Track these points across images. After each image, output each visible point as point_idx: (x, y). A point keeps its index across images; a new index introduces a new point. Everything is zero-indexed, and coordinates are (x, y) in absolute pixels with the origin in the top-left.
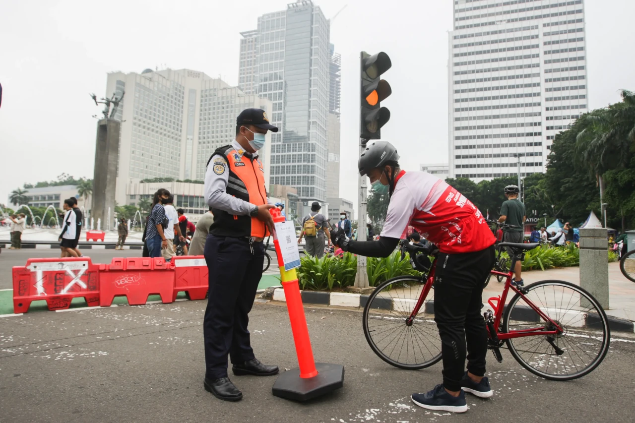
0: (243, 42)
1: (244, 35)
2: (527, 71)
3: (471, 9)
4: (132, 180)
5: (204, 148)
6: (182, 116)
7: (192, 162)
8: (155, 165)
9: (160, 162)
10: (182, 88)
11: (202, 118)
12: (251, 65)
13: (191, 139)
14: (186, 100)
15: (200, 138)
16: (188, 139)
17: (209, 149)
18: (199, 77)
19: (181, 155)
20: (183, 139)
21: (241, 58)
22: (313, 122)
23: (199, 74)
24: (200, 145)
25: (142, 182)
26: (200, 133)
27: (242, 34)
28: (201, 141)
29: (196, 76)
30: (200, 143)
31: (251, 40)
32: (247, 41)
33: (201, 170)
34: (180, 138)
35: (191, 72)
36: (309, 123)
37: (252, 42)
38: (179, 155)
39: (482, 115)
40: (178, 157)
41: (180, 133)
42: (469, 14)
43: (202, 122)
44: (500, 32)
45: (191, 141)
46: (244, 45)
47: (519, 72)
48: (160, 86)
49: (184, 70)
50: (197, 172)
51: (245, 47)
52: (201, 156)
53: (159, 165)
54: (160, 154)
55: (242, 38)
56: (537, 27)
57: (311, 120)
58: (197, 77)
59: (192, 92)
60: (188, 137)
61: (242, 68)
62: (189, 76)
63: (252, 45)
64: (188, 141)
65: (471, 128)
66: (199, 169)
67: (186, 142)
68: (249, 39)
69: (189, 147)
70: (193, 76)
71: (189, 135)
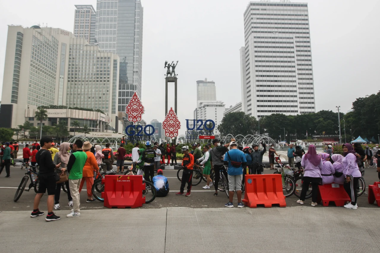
0: (76, 12)
1: (78, 7)
2: (289, 59)
3: (259, 23)
4: (29, 106)
5: (72, 85)
6: (57, 61)
7: (63, 94)
8: (42, 95)
9: (44, 93)
10: (57, 41)
11: (71, 63)
12: (83, 28)
13: (63, 78)
14: (59, 50)
15: (69, 78)
16: (61, 78)
18: (68, 35)
19: (56, 89)
20: (57, 77)
21: (75, 23)
22: (136, 71)
23: (69, 33)
24: (69, 83)
25: (39, 108)
26: (69, 74)
27: (76, 6)
28: (70, 79)
30: (69, 81)
31: (83, 11)
32: (80, 12)
33: (70, 100)
34: (55, 77)
35: (63, 31)
36: (134, 72)
37: (84, 12)
38: (54, 89)
39: (269, 80)
41: (55, 73)
42: (258, 25)
43: (70, 66)
44: (276, 38)
45: (63, 79)
46: (78, 14)
47: (285, 59)
48: (46, 39)
49: (58, 29)
50: (67, 102)
51: (79, 15)
52: (74, 90)
53: (44, 95)
54: (44, 88)
55: (76, 9)
56: (292, 38)
57: (135, 70)
58: (67, 35)
59: (64, 45)
60: (61, 76)
61: (76, 29)
62: (61, 34)
63: (84, 15)
64: (60, 79)
65: (264, 86)
66: (69, 99)
68: (82, 10)
69: (61, 83)
70: (64, 34)
71: (61, 75)
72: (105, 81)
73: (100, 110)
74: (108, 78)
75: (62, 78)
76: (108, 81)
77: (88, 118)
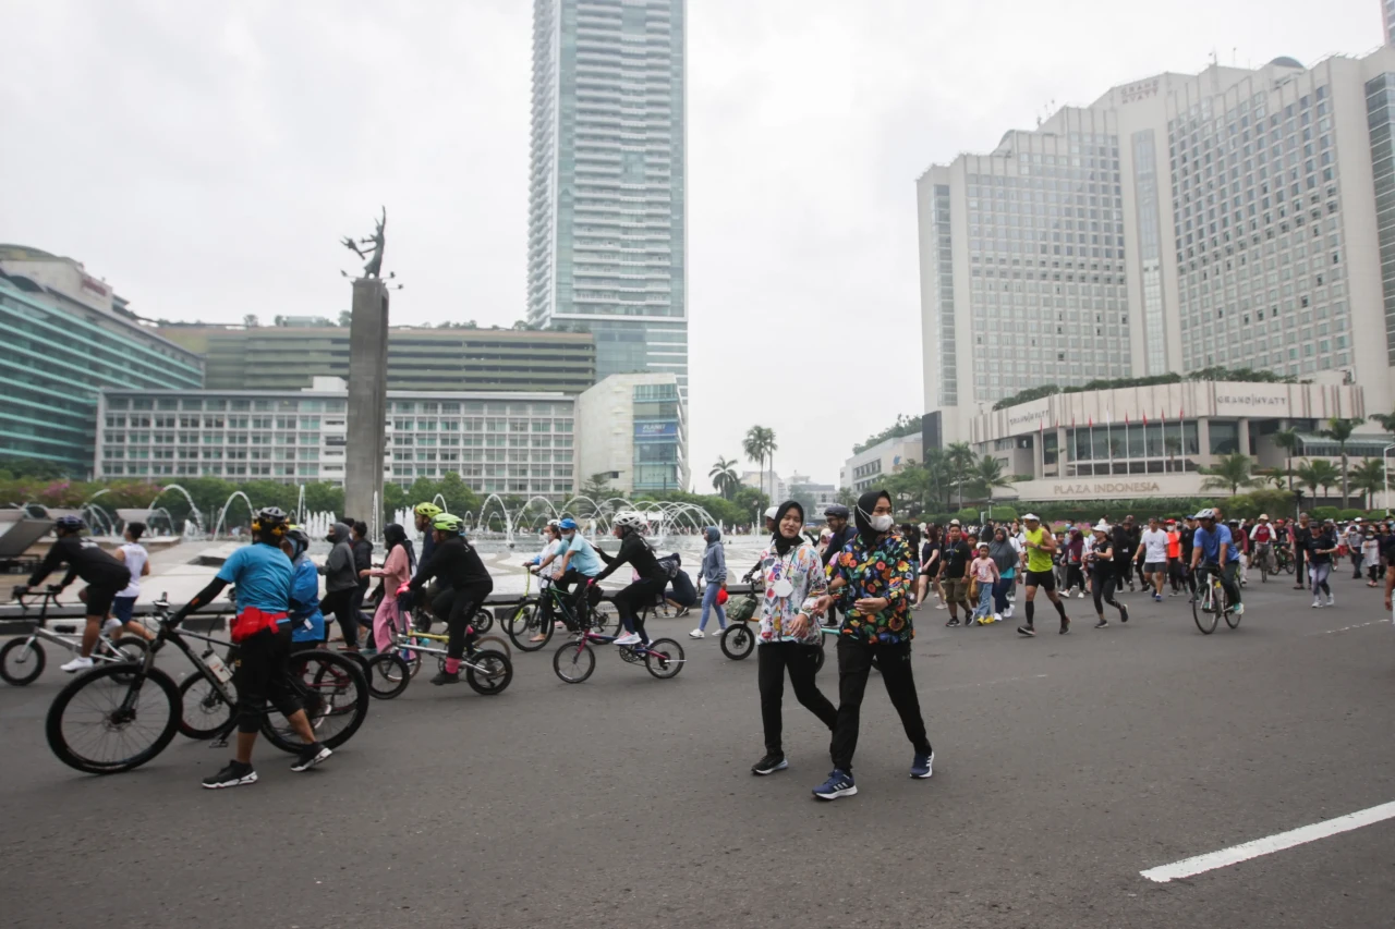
5: (1194, 283)
6: (1120, 213)
7: (1165, 330)
9: (1061, 350)
10: (1110, 141)
13: (1156, 268)
14: (1127, 168)
15: (1179, 258)
16: (1146, 270)
17: (1208, 281)
18: (1156, 91)
19: (1132, 319)
20: (1132, 273)
24: (1184, 276)
25: (997, 407)
28: (1183, 263)
29: (1147, 93)
30: (1182, 271)
34: (1120, 274)
35: (1131, 89)
38: (1124, 320)
40: (1121, 326)
41: (1118, 262)
43: (1180, 210)
45: (1157, 273)
48: (1037, 159)
50: (1184, 356)
53: (1061, 357)
54: (1059, 329)
58: (1152, 94)
59: (1142, 138)
60: (1146, 264)
62: (1125, 102)
64: (1146, 275)
67: (1142, 282)
69: (1152, 290)
70: (1137, 96)
71: (1148, 258)
72: (1315, 215)
73: (1221, 368)
74: (1331, 192)
75: (1151, 269)
76: (1332, 208)
77: (1158, 416)
